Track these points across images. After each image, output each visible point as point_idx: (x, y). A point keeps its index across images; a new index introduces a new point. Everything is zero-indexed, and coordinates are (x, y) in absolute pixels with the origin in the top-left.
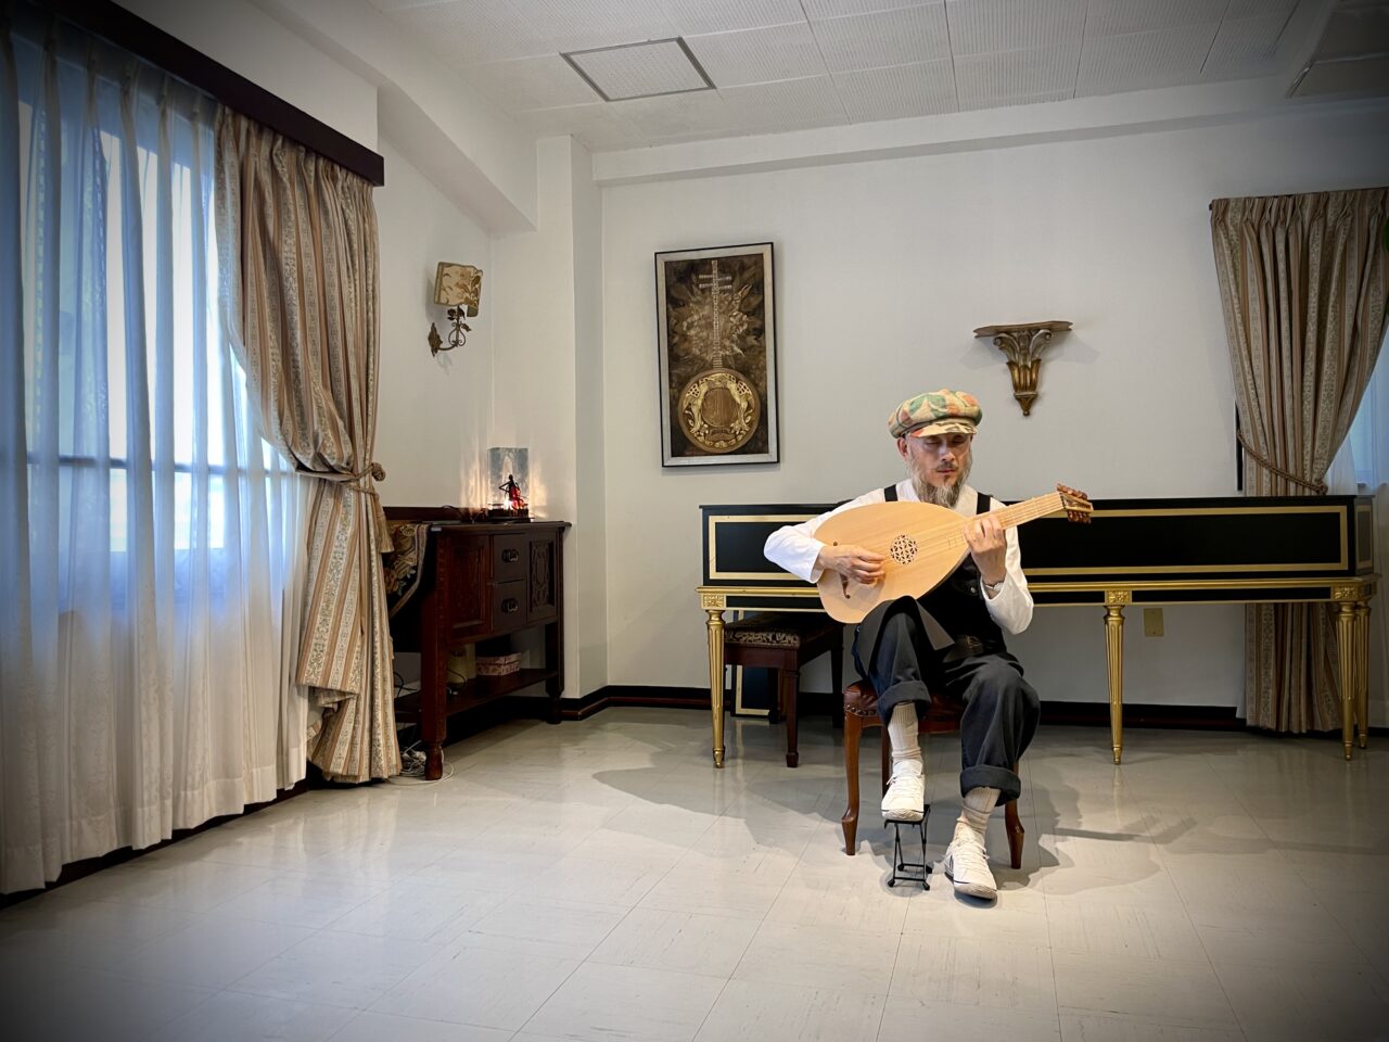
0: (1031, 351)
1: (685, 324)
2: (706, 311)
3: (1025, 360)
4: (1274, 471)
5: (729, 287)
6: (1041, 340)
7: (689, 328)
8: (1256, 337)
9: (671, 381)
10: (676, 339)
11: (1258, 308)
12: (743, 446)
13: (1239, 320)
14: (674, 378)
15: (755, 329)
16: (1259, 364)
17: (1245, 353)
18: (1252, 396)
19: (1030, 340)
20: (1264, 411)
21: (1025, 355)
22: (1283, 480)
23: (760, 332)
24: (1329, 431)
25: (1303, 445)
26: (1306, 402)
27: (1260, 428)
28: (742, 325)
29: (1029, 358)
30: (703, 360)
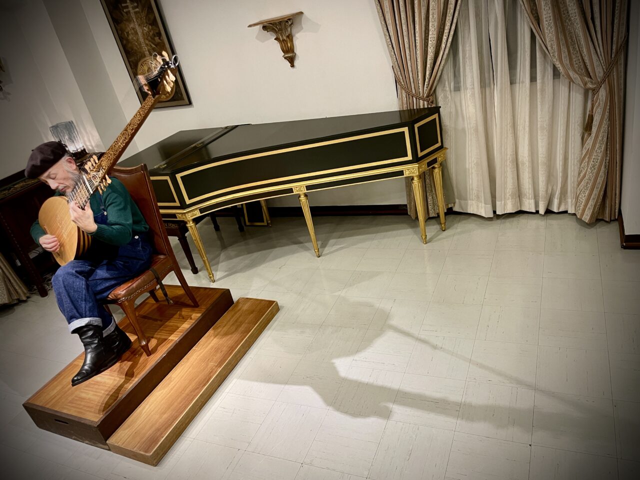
1: (125, 33)
2: (132, 26)
4: (407, 92)
5: (137, 10)
7: (128, 36)
9: (130, 65)
10: (125, 42)
12: (173, 97)
14: (131, 64)
15: (157, 33)
17: (383, 23)
20: (397, 57)
23: (159, 35)
28: (150, 31)
30: (140, 52)
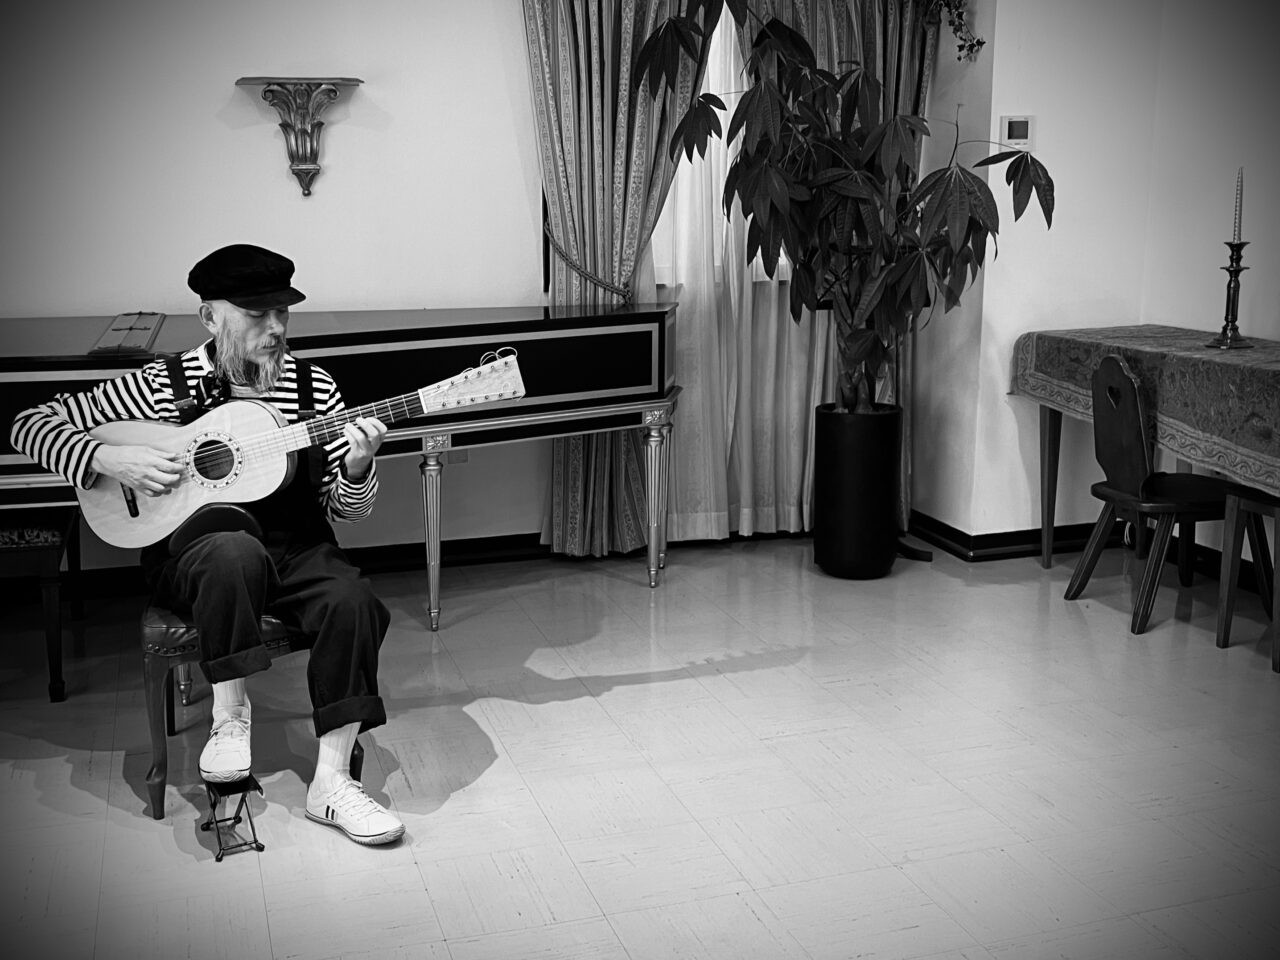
0: (311, 111)
3: (303, 123)
4: (584, 276)
6: (323, 97)
8: (567, 115)
11: (569, 79)
13: (550, 94)
16: (570, 147)
17: (556, 133)
18: (564, 186)
19: (309, 96)
20: (575, 204)
21: (304, 117)
22: (593, 285)
24: (637, 230)
25: (612, 244)
26: (616, 196)
27: (570, 224)
29: (308, 120)
